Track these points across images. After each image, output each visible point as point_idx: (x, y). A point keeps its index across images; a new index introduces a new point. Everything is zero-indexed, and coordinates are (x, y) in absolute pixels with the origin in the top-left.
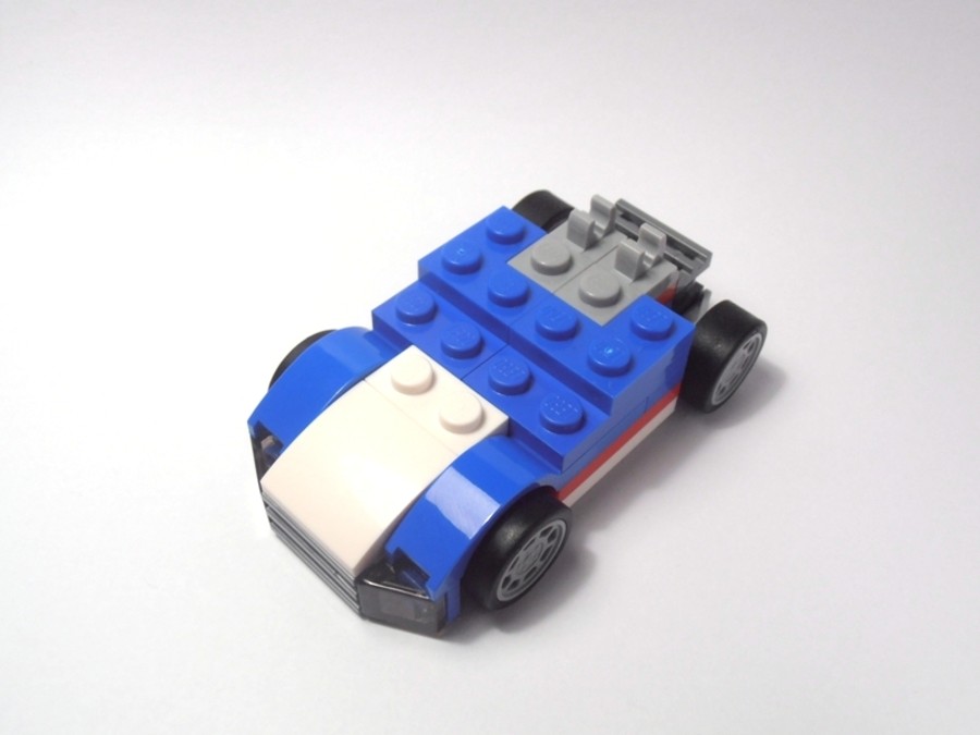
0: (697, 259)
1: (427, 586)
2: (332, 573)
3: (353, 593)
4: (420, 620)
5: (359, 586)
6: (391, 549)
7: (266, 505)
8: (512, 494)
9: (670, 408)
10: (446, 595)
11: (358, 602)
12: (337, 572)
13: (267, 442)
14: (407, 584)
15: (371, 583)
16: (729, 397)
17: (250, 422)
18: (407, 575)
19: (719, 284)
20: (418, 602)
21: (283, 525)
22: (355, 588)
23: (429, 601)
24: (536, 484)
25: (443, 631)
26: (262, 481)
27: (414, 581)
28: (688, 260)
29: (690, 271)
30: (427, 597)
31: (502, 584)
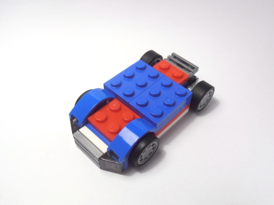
0: (195, 69)
1: (118, 160)
2: (92, 156)
3: (98, 162)
4: (117, 170)
5: (100, 160)
7: (74, 138)
8: (142, 134)
9: (187, 111)
10: (124, 162)
11: (100, 165)
12: (94, 156)
13: (74, 120)
14: (113, 159)
15: (103, 159)
16: (204, 108)
17: (70, 114)
18: (113, 157)
19: (201, 76)
20: (116, 164)
21: (79, 143)
22: (99, 161)
24: (149, 131)
25: (123, 173)
28: (192, 69)
29: (192, 72)
30: (119, 163)
31: (139, 160)
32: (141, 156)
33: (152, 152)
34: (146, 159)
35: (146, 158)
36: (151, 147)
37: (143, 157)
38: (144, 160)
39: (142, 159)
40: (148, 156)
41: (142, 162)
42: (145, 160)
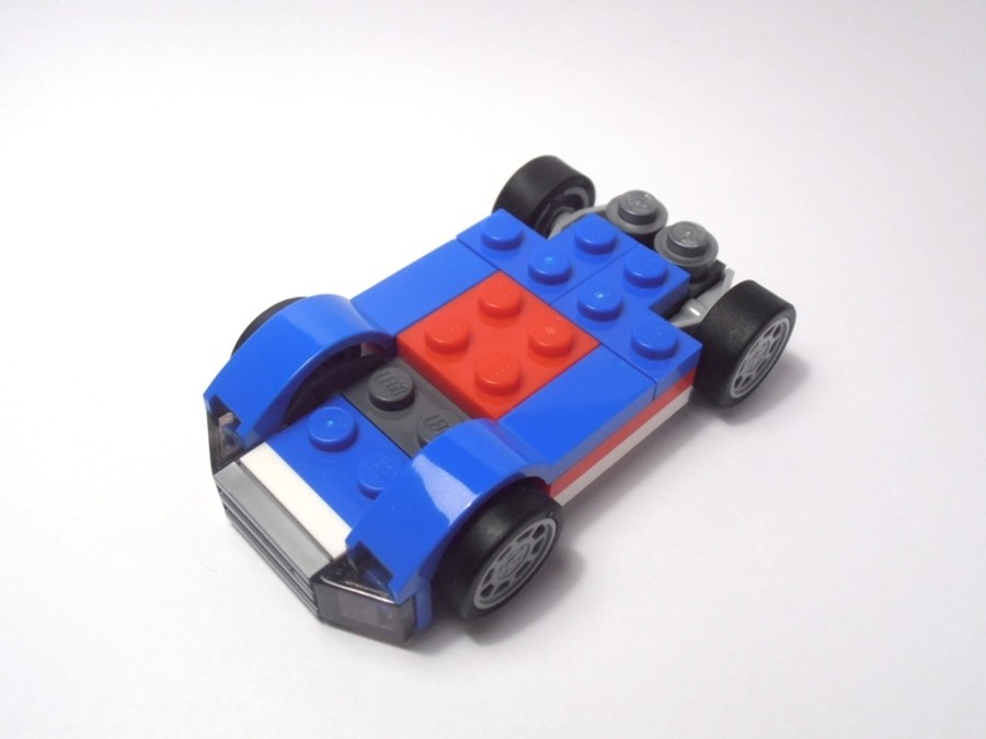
1: (391, 588)
2: (288, 569)
3: (309, 593)
4: (384, 627)
5: (316, 587)
7: (219, 490)
9: (682, 399)
10: (414, 595)
11: (316, 603)
12: (292, 570)
13: (225, 420)
14: (371, 584)
15: (329, 582)
17: (207, 395)
18: (370, 574)
19: (741, 263)
20: (382, 607)
21: (237, 512)
22: (312, 587)
23: (393, 605)
27: (379, 583)
30: (392, 602)
31: (479, 589)
32: (488, 571)
33: (528, 563)
34: (505, 590)
35: (505, 584)
36: (531, 541)
37: (496, 581)
38: (498, 591)
39: (491, 587)
40: (512, 579)
41: (487, 603)
42: (501, 593)
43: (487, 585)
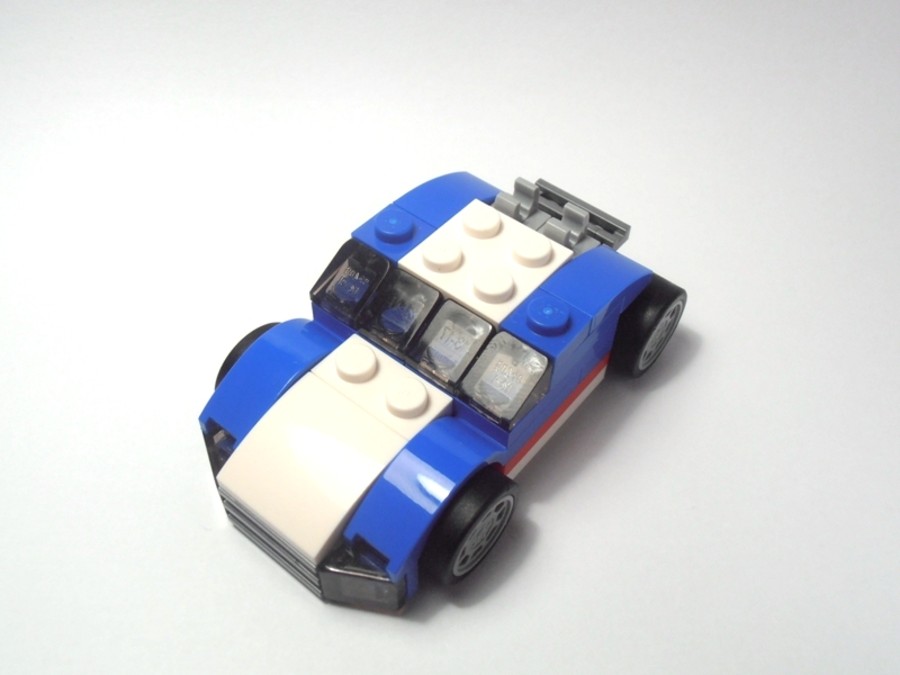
0: (616, 233)
1: (388, 570)
2: (292, 561)
3: (315, 579)
4: (380, 601)
5: (321, 574)
6: (350, 535)
7: (223, 499)
9: (601, 376)
10: (405, 577)
11: (320, 587)
12: (298, 560)
13: (219, 437)
14: (368, 567)
15: (332, 569)
16: (654, 361)
17: (201, 418)
18: (365, 558)
19: (643, 251)
20: (380, 584)
21: (242, 518)
22: (317, 575)
23: (389, 582)
24: (485, 463)
25: (402, 610)
26: (219, 476)
27: (373, 564)
28: (609, 234)
29: (611, 245)
30: (387, 580)
31: (458, 561)
33: (495, 529)
34: (479, 554)
35: (480, 548)
36: (495, 515)
37: (469, 552)
38: (472, 558)
39: (467, 557)
40: (484, 543)
41: (466, 568)
42: (477, 556)
43: (463, 557)
